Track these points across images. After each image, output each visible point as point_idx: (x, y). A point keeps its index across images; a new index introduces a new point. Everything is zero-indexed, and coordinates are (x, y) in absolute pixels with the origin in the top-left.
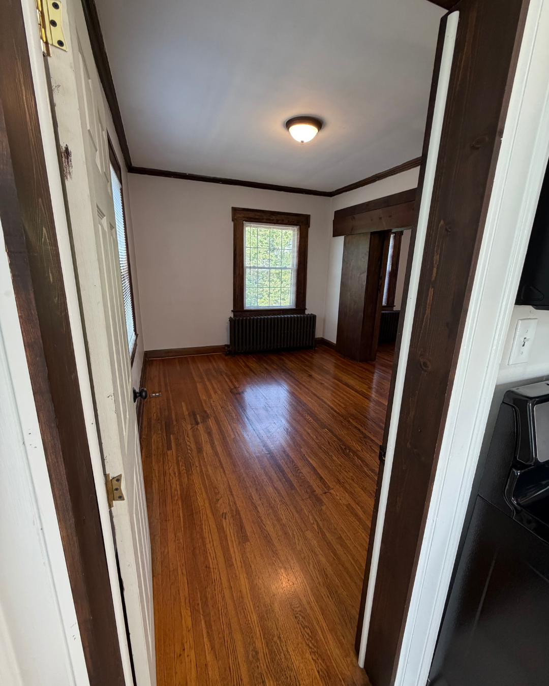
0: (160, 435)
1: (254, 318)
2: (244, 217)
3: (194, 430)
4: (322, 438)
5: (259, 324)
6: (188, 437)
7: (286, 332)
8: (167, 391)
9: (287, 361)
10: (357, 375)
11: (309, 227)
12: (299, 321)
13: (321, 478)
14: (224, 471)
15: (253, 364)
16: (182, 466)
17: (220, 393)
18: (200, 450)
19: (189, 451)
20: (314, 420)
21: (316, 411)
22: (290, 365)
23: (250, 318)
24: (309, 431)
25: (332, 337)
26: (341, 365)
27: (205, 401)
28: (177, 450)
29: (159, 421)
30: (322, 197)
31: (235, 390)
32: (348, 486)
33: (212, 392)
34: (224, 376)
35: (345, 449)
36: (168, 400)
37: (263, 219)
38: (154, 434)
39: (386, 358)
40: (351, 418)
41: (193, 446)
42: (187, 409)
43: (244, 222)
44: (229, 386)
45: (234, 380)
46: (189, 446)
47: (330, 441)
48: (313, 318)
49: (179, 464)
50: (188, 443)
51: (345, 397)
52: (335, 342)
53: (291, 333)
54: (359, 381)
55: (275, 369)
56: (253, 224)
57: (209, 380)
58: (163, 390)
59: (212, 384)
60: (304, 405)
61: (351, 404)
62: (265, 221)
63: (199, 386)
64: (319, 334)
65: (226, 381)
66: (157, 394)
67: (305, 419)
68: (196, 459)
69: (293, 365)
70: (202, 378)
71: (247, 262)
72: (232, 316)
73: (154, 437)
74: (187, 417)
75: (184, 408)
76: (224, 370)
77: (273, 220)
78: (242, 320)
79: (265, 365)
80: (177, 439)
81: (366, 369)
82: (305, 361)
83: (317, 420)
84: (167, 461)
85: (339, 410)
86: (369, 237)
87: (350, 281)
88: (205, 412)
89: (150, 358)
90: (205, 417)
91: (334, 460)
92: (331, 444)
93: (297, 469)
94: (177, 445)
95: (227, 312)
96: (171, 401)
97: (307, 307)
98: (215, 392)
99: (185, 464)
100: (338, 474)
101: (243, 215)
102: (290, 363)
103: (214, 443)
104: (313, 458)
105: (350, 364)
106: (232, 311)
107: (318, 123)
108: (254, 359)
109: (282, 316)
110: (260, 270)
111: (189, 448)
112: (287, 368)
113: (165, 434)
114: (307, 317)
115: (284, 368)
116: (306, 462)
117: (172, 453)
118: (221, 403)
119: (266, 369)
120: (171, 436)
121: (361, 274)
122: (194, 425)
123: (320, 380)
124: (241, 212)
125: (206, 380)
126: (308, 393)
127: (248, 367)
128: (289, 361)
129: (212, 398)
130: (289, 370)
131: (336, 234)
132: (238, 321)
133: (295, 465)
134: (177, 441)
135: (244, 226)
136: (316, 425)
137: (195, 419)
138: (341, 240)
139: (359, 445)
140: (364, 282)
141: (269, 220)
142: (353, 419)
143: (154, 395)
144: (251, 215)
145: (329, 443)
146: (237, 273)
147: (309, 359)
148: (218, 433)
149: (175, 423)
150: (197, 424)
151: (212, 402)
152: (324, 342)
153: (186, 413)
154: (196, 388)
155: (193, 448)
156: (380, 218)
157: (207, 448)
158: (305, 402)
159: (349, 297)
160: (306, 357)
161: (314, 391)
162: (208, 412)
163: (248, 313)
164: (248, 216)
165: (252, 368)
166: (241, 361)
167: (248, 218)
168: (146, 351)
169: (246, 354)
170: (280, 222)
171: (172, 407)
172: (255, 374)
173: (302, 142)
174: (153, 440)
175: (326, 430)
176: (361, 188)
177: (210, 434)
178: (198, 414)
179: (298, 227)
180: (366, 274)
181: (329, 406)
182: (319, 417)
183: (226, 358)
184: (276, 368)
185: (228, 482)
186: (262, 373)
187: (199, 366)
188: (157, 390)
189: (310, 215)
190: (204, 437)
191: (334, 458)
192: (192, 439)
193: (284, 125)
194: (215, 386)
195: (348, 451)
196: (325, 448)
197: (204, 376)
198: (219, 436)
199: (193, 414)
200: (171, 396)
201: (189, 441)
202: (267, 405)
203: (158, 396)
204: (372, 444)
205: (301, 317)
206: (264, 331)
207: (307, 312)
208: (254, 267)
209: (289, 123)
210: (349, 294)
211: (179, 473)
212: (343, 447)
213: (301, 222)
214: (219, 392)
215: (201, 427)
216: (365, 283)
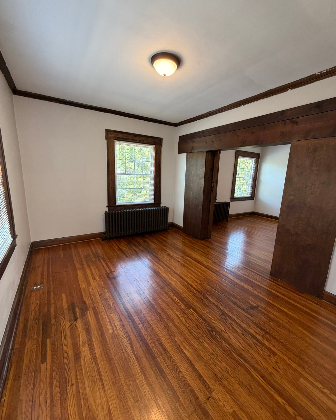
0: (35, 341)
1: (124, 211)
2: (115, 137)
3: (73, 328)
4: (190, 321)
5: (128, 216)
6: (65, 339)
7: (148, 220)
8: (48, 281)
9: (150, 243)
10: (201, 251)
11: (162, 146)
12: (157, 212)
13: (200, 376)
14: (104, 386)
15: (125, 248)
16: (56, 386)
17: (98, 280)
18: (77, 356)
19: (66, 361)
20: (179, 299)
21: (180, 290)
22: (153, 246)
23: (121, 212)
24: (178, 313)
25: (180, 222)
26: (188, 243)
27: (84, 289)
28: (52, 362)
29: (37, 321)
30: (170, 126)
31: (111, 274)
32: (225, 383)
33: (91, 278)
34: (102, 261)
35: (212, 331)
36: (49, 292)
37: (129, 139)
38: (29, 340)
39: (217, 236)
40: (208, 294)
41: (71, 352)
42: (67, 301)
43: (115, 141)
44: (106, 271)
45: (109, 264)
46: (66, 352)
47: (197, 323)
48: (166, 210)
49: (53, 384)
50: (65, 348)
51: (198, 273)
52: (182, 226)
53: (151, 221)
54: (204, 256)
55: (142, 251)
56: (121, 143)
57: (89, 266)
58: (45, 281)
59: (91, 270)
60: (169, 285)
61: (204, 279)
62: (131, 140)
63: (79, 273)
64: (170, 220)
65: (103, 266)
66: (39, 287)
67: (173, 300)
68: (73, 372)
69: (155, 246)
70: (82, 265)
71: (117, 170)
72: (107, 210)
73: (29, 345)
74: (66, 312)
75: (64, 301)
76: (101, 254)
77: (136, 140)
78: (115, 214)
79: (134, 247)
80: (53, 344)
81: (207, 246)
82: (163, 241)
83: (182, 299)
84: (38, 381)
85: (196, 286)
86: (205, 154)
87: (191, 184)
88: (84, 303)
89: (36, 247)
90: (84, 309)
91: (206, 348)
92: (199, 327)
93: (175, 367)
94: (54, 352)
95: (103, 207)
96: (52, 294)
97: (162, 201)
98: (94, 279)
99: (60, 382)
100: (213, 367)
101: (114, 135)
102: (153, 244)
103: (92, 344)
104: (187, 347)
105: (195, 242)
106: (107, 206)
107: (178, 60)
108: (125, 243)
109: (145, 209)
110: (127, 176)
111: (65, 355)
112: (151, 249)
113: (40, 339)
114: (162, 209)
115: (148, 249)
116: (183, 355)
117: (46, 367)
118: (98, 290)
119: (135, 251)
120: (48, 340)
121: (199, 180)
122: (72, 322)
123: (177, 258)
124: (112, 133)
125: (86, 266)
126: (170, 272)
127: (121, 250)
128: (151, 242)
129: (91, 286)
130: (153, 251)
131: (181, 151)
132: (112, 214)
133: (173, 361)
134: (53, 346)
135: (115, 144)
136: (183, 306)
137: (74, 313)
138: (184, 155)
139: (221, 324)
140: (203, 184)
141: (134, 140)
142: (210, 296)
143: (35, 288)
144: (121, 136)
145: (197, 326)
146: (110, 178)
147: (165, 239)
148: (96, 329)
149: (53, 321)
150: (76, 319)
151: (91, 290)
152: (173, 225)
153: (65, 306)
154: (77, 276)
155: (70, 355)
156: (213, 142)
157: (85, 352)
158: (169, 281)
159: (191, 195)
160: (163, 238)
161: (174, 270)
162: (87, 302)
163: (119, 207)
164: (118, 136)
165: (123, 250)
166: (115, 245)
167: (118, 138)
168: (33, 242)
169: (118, 238)
170: (141, 142)
171: (53, 301)
172: (127, 257)
173: (165, 75)
174: (26, 351)
175: (191, 310)
176: (198, 121)
177: (88, 331)
178: (77, 306)
179: (154, 146)
180: (203, 180)
181: (189, 284)
182: (183, 296)
183: (102, 242)
184: (142, 249)
185: (108, 403)
186: (132, 255)
187: (80, 251)
188: (39, 281)
189: (162, 138)
190: (82, 337)
191: (206, 345)
192: (70, 340)
193: (149, 60)
194: (93, 271)
195: (214, 333)
196: (195, 333)
197: (85, 263)
198: (98, 332)
199: (72, 307)
200: (52, 287)
201: (66, 345)
202: (139, 289)
203: (39, 289)
204: (231, 322)
205: (158, 209)
206: (132, 220)
207: (162, 205)
208: (123, 174)
209: (154, 58)
210: (191, 193)
211: (52, 401)
212: (210, 329)
213: (157, 142)
214: (97, 278)
215: (79, 323)
216: (203, 186)
